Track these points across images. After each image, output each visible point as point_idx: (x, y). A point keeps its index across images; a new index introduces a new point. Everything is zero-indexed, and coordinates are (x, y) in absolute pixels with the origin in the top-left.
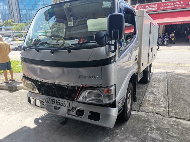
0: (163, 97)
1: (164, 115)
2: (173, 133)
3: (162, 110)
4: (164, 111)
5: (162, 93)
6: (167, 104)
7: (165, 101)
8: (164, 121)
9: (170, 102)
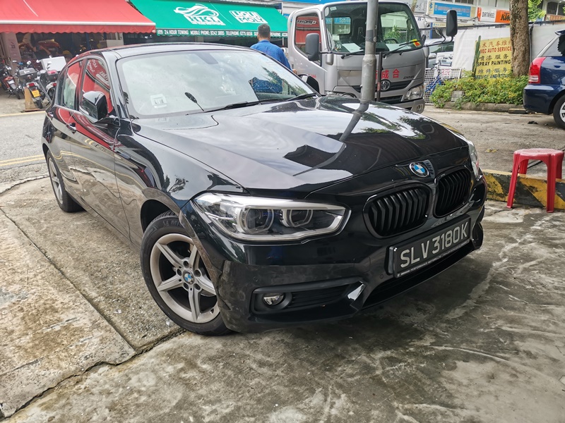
0: (53, 291)
1: (117, 355)
2: (211, 402)
3: (96, 341)
4: (102, 340)
5: (35, 276)
6: (92, 308)
7: (74, 301)
8: (139, 380)
9: (93, 294)
